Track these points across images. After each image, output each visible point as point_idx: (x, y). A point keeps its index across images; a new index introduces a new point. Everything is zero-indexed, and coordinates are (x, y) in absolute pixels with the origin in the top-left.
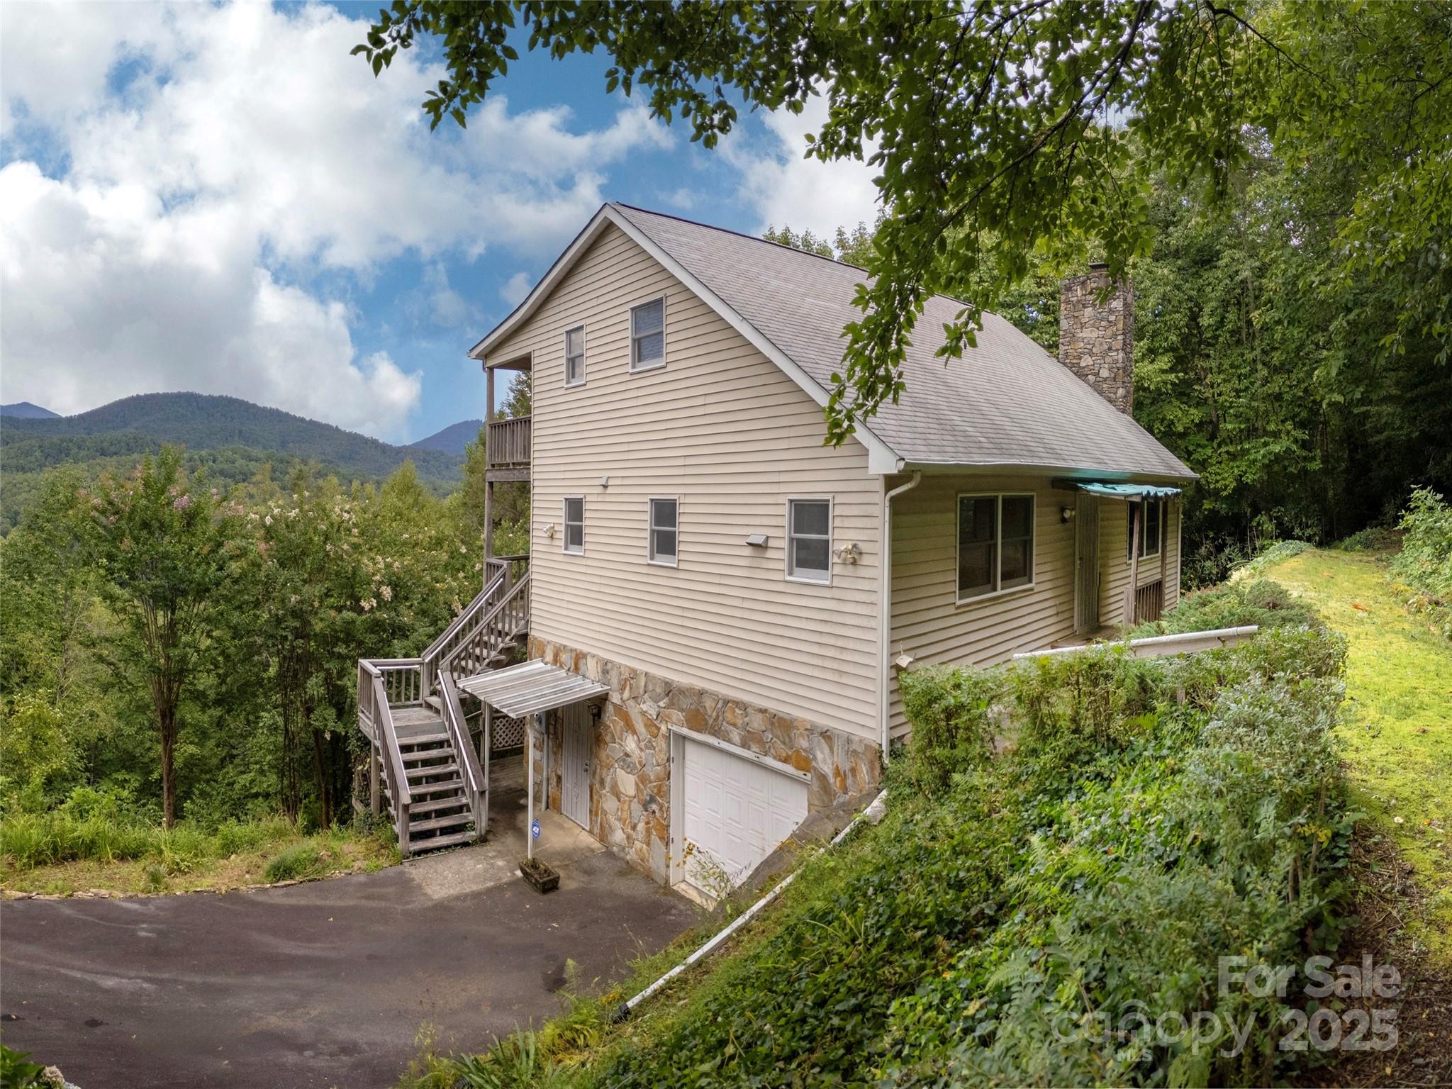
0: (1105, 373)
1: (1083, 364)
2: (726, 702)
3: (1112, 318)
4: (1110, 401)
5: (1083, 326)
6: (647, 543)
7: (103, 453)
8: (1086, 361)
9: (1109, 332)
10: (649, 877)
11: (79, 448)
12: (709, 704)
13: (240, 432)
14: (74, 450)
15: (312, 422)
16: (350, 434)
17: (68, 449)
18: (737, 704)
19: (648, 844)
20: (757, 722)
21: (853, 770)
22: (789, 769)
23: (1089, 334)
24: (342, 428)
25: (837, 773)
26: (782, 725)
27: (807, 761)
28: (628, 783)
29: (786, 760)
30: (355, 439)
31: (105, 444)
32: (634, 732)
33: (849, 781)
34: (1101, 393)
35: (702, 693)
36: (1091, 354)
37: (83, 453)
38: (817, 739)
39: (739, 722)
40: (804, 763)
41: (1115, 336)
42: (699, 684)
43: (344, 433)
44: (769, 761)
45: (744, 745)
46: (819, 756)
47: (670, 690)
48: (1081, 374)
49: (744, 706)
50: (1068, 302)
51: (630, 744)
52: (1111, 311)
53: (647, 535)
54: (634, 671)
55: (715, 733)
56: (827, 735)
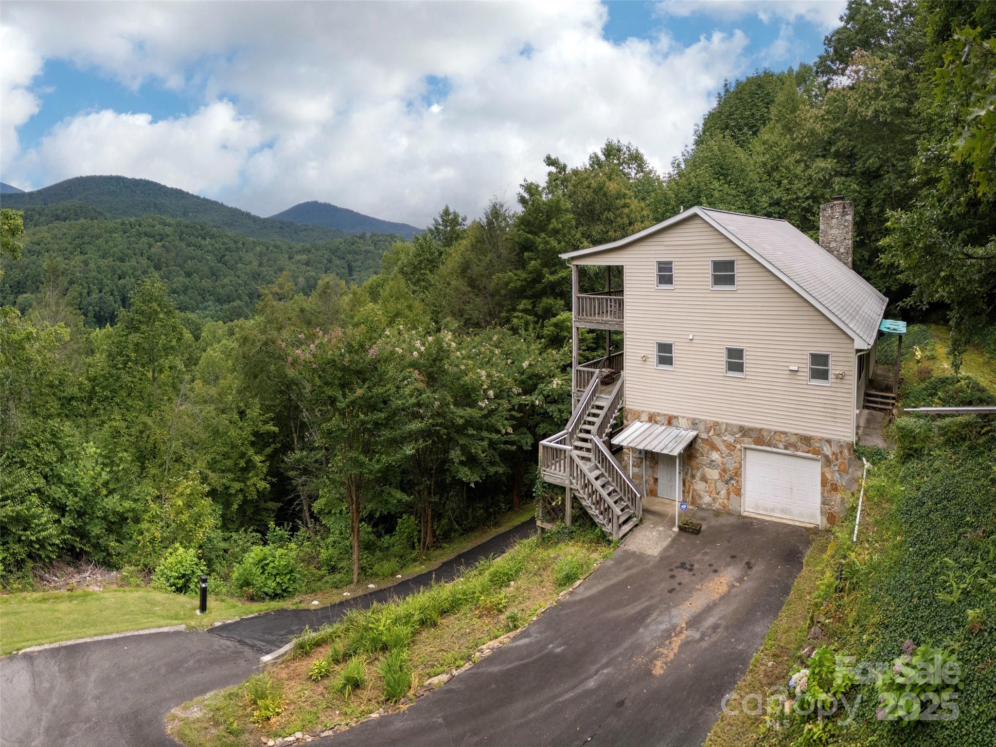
0: (842, 250)
1: (831, 246)
2: (775, 433)
3: (846, 224)
4: (845, 264)
5: (831, 228)
6: (724, 367)
7: (57, 218)
8: (833, 244)
9: (845, 231)
10: (729, 513)
11: (40, 215)
12: (765, 434)
13: (155, 204)
14: (36, 217)
15: (205, 200)
16: (231, 208)
17: (32, 216)
18: (782, 433)
19: (728, 499)
20: (793, 439)
21: (841, 452)
22: (810, 455)
23: (834, 232)
24: (225, 204)
25: (834, 454)
26: (806, 440)
27: (819, 451)
28: (713, 474)
29: (808, 452)
30: (235, 212)
31: (59, 212)
32: (718, 450)
33: (839, 456)
34: (840, 260)
35: (761, 430)
36: (835, 241)
37: (43, 219)
38: (823, 442)
39: (783, 440)
40: (817, 452)
41: (847, 233)
42: (759, 426)
43: (227, 208)
44: (799, 453)
45: (786, 448)
46: (825, 449)
47: (742, 429)
48: (830, 251)
49: (786, 433)
50: (824, 216)
51: (715, 456)
52: (846, 221)
53: (724, 363)
54: (717, 422)
55: (769, 446)
56: (829, 441)
